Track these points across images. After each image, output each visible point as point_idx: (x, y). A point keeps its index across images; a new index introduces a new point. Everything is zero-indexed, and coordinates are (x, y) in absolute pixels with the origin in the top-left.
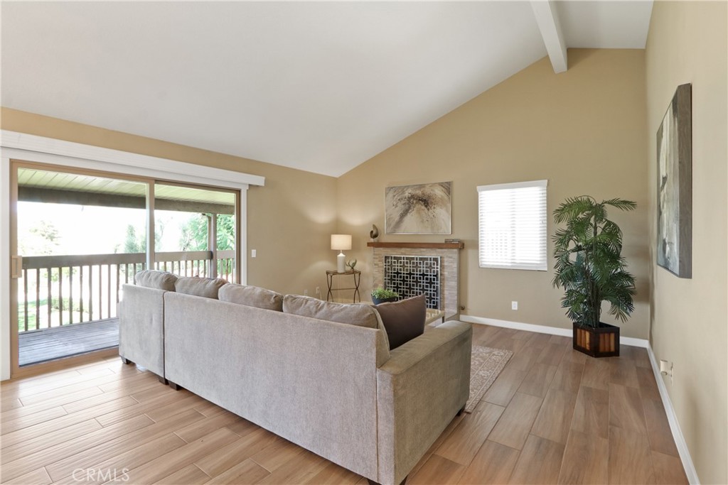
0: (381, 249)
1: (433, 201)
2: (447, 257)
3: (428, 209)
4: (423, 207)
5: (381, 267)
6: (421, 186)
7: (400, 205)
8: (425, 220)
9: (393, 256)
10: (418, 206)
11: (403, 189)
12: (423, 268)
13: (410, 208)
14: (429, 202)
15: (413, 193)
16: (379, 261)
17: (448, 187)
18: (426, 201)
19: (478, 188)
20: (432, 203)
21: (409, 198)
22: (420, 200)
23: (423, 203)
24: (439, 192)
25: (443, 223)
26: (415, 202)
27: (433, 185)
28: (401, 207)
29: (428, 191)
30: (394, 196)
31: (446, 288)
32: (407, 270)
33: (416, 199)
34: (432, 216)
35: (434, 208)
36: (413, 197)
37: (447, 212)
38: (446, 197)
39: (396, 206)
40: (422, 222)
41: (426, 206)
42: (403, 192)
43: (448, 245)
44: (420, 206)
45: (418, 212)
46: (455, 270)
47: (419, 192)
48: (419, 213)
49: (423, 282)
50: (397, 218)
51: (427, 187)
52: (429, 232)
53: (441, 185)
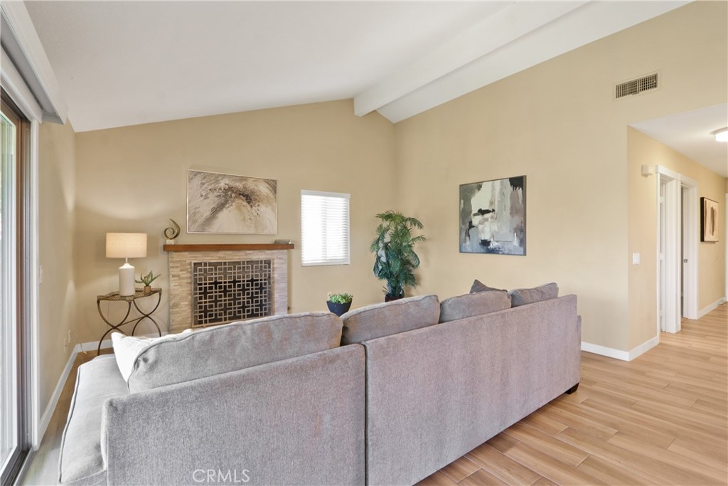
0: (186, 253)
1: (256, 197)
2: (277, 258)
3: (251, 206)
4: (245, 203)
5: (183, 278)
6: (242, 179)
7: (212, 196)
8: (247, 217)
9: (207, 262)
10: (237, 201)
11: (217, 178)
12: (251, 273)
13: (226, 202)
14: (252, 198)
15: (232, 184)
16: (181, 270)
17: (273, 185)
18: (249, 197)
19: (302, 191)
20: (255, 199)
21: (226, 191)
22: (240, 194)
23: (244, 198)
24: (264, 189)
25: (268, 223)
26: (233, 195)
27: (256, 180)
28: (213, 200)
29: (251, 185)
30: (203, 184)
31: (275, 292)
32: (230, 277)
33: (236, 193)
34: (255, 214)
35: (259, 205)
36: (230, 189)
37: (273, 210)
38: (271, 196)
39: (206, 197)
40: (244, 220)
41: (249, 203)
42: (217, 182)
43: (277, 246)
44: (240, 201)
45: (239, 208)
46: (286, 271)
47: (239, 185)
48: (240, 210)
49: (252, 289)
50: (207, 213)
51: (250, 181)
52: (252, 231)
53: (267, 181)
